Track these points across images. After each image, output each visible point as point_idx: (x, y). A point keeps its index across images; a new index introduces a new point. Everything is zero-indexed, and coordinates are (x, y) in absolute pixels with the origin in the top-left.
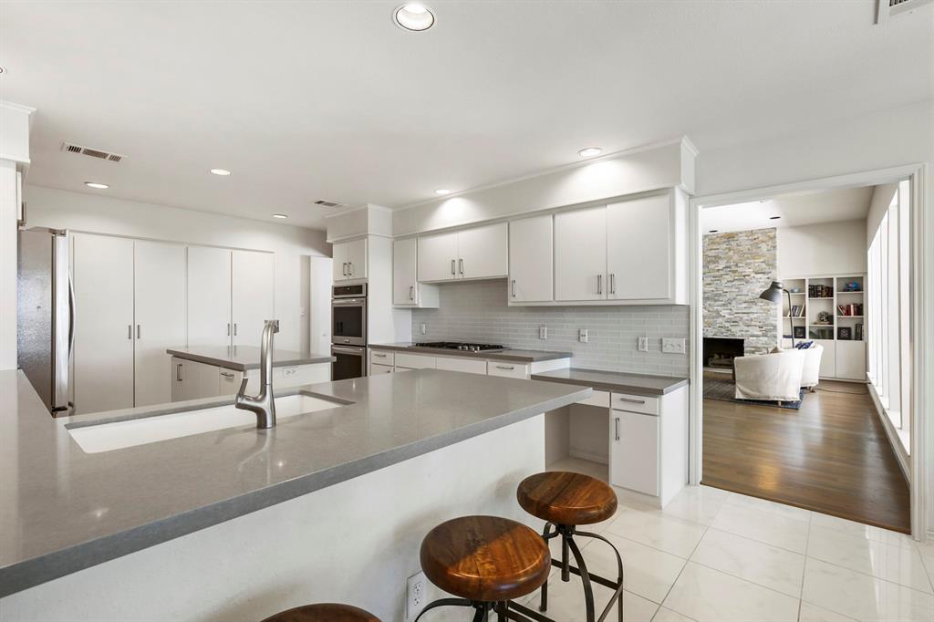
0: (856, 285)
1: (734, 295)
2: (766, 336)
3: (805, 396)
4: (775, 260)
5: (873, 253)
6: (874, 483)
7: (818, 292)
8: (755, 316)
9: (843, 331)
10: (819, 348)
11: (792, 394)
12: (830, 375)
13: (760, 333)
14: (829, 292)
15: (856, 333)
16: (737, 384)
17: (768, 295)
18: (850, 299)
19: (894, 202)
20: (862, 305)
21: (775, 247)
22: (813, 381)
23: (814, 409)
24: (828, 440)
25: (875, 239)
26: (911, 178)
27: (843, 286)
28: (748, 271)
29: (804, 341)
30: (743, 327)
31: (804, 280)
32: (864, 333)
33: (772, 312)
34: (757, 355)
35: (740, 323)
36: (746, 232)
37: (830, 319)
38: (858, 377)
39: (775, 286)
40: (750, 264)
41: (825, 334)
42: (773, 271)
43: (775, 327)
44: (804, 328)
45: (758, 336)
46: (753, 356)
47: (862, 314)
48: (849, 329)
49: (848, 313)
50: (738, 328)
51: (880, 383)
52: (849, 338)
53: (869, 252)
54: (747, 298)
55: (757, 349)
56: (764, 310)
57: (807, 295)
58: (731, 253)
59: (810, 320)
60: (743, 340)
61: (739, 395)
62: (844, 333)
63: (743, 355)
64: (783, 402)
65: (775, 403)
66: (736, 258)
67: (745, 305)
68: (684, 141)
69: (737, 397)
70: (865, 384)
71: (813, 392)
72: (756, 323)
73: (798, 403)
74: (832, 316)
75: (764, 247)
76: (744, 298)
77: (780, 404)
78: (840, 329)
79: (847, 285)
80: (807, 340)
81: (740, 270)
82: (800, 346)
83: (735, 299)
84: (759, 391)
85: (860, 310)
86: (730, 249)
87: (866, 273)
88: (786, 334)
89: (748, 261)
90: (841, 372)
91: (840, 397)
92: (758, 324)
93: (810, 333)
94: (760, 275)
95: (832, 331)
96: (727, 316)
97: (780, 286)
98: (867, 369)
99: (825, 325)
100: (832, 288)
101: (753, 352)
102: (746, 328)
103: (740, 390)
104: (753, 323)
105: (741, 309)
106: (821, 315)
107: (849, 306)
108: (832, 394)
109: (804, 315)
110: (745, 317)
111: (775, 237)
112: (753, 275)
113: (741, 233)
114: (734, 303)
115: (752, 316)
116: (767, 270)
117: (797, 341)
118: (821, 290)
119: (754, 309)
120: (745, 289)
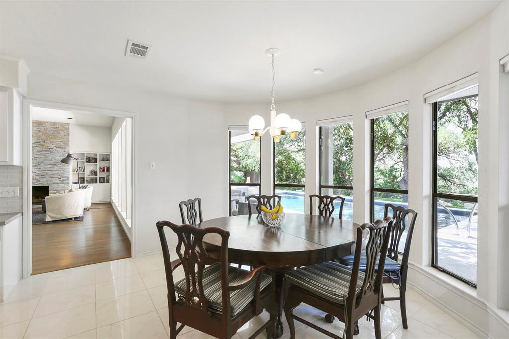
0: (107, 158)
1: (42, 160)
2: (63, 184)
3: (85, 213)
4: (68, 141)
5: (115, 143)
6: (115, 244)
7: (90, 160)
8: (56, 172)
9: (101, 179)
10: (92, 188)
11: (79, 213)
12: (96, 201)
13: (60, 182)
14: (96, 161)
15: (106, 180)
16: (47, 213)
17: (65, 161)
18: (104, 164)
19: (124, 124)
20: (109, 167)
21: (68, 134)
22: (89, 205)
23: (89, 219)
24: (96, 231)
25: (115, 139)
26: (132, 118)
27: (102, 158)
28: (52, 146)
29: (84, 185)
30: (48, 179)
31: (84, 154)
32: (110, 180)
33: (66, 170)
34: (57, 195)
35: (46, 177)
36: (50, 122)
37: (96, 173)
38: (107, 200)
39: (69, 156)
40: (53, 142)
41: (94, 181)
42: (67, 147)
43: (68, 178)
44: (83, 179)
45: (58, 184)
46: (55, 195)
47: (109, 171)
48: (104, 178)
49: (104, 171)
50: (45, 180)
51: (117, 201)
52: (104, 183)
53: (113, 143)
54: (51, 162)
55: (58, 191)
56: (62, 169)
57: (85, 161)
58: (40, 134)
59: (87, 175)
60: (48, 187)
61: (48, 219)
62: (102, 180)
63: (48, 196)
64: (75, 218)
65: (71, 219)
66: (43, 137)
67: (49, 166)
68: (21, 61)
69: (47, 220)
70: (111, 203)
71: (89, 210)
72: (56, 177)
73: (82, 217)
74: (97, 172)
75: (62, 133)
76: (49, 162)
77: (73, 219)
78: (100, 178)
79: (103, 157)
80: (85, 184)
81: (46, 144)
82: (83, 188)
83: (42, 162)
84: (61, 214)
85: (108, 169)
86: (39, 131)
87: (111, 153)
88: (74, 182)
89: (52, 140)
90: (100, 199)
91: (100, 210)
92: (58, 177)
93: (87, 181)
94: (60, 149)
95: (97, 179)
96: (37, 172)
97: (72, 156)
98: (111, 196)
99: (94, 177)
100: (97, 159)
101: (55, 193)
102: (50, 179)
103: (49, 216)
104: (55, 176)
105: (47, 168)
106: (92, 172)
107: (104, 167)
108: (97, 210)
109: (83, 172)
110: (50, 173)
111: (68, 129)
112: (55, 148)
113: (47, 123)
114: (42, 164)
115: (54, 172)
116: (64, 147)
117: (81, 185)
118: (92, 160)
119: (56, 168)
120: (50, 156)
